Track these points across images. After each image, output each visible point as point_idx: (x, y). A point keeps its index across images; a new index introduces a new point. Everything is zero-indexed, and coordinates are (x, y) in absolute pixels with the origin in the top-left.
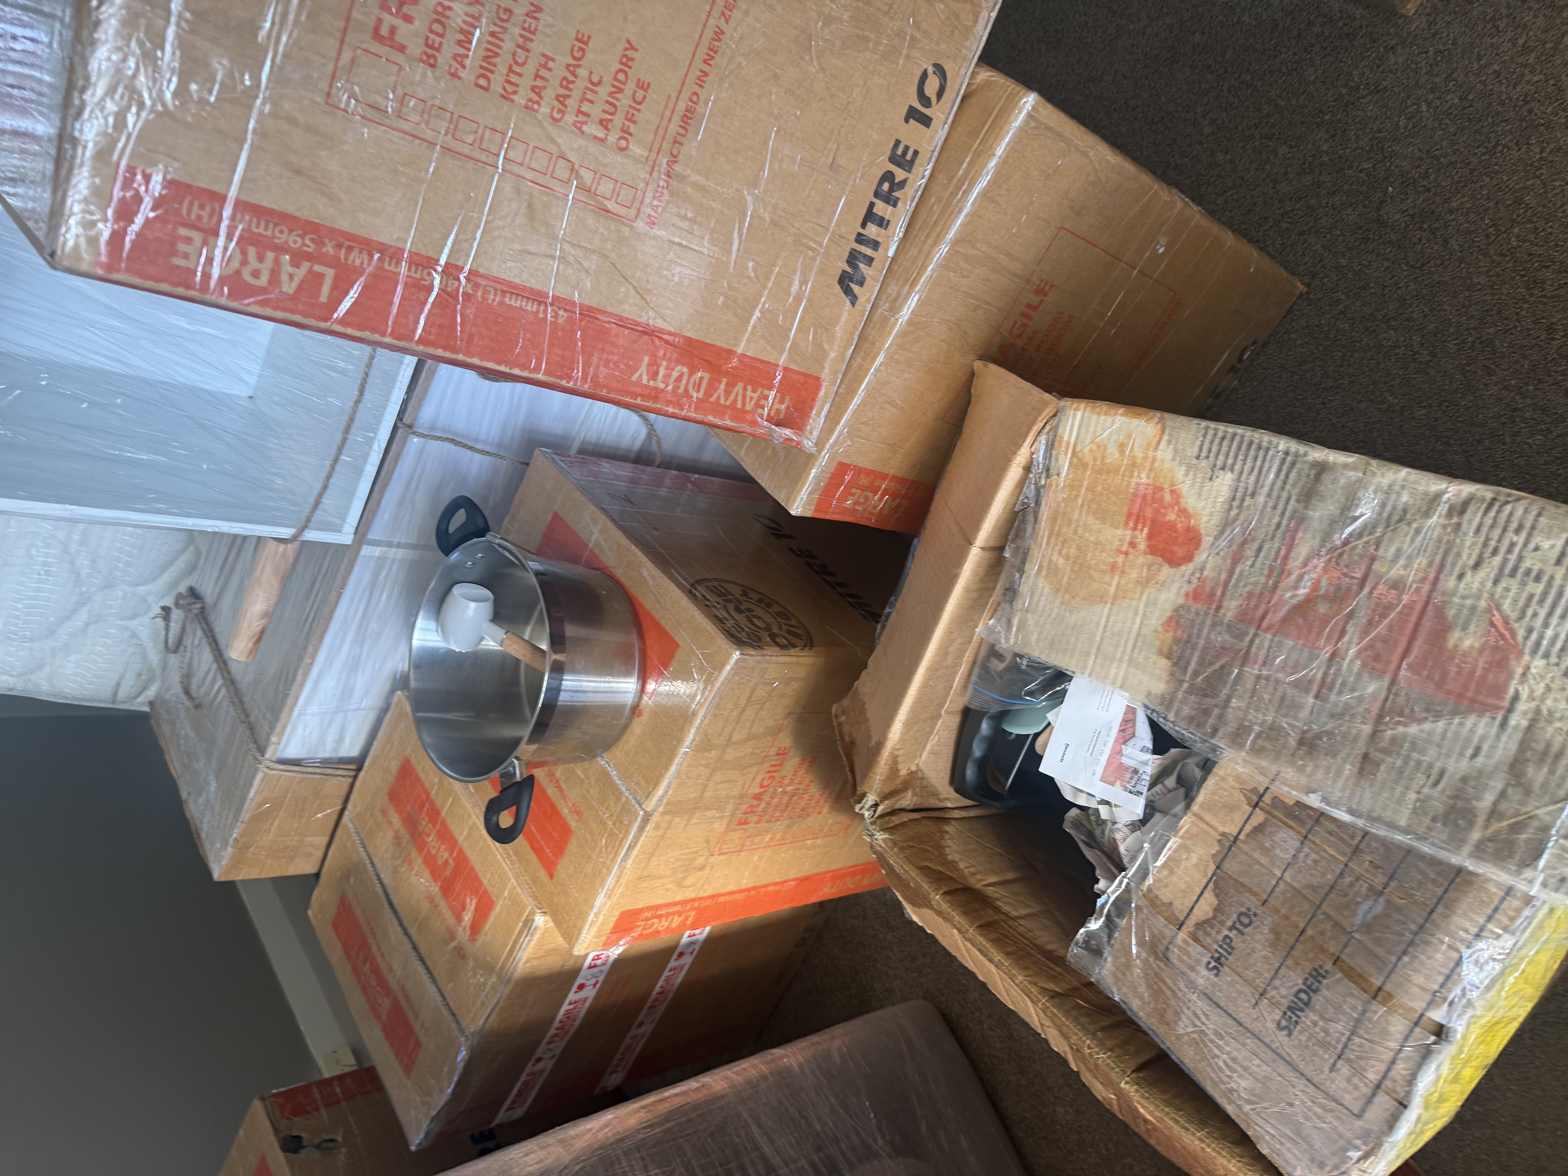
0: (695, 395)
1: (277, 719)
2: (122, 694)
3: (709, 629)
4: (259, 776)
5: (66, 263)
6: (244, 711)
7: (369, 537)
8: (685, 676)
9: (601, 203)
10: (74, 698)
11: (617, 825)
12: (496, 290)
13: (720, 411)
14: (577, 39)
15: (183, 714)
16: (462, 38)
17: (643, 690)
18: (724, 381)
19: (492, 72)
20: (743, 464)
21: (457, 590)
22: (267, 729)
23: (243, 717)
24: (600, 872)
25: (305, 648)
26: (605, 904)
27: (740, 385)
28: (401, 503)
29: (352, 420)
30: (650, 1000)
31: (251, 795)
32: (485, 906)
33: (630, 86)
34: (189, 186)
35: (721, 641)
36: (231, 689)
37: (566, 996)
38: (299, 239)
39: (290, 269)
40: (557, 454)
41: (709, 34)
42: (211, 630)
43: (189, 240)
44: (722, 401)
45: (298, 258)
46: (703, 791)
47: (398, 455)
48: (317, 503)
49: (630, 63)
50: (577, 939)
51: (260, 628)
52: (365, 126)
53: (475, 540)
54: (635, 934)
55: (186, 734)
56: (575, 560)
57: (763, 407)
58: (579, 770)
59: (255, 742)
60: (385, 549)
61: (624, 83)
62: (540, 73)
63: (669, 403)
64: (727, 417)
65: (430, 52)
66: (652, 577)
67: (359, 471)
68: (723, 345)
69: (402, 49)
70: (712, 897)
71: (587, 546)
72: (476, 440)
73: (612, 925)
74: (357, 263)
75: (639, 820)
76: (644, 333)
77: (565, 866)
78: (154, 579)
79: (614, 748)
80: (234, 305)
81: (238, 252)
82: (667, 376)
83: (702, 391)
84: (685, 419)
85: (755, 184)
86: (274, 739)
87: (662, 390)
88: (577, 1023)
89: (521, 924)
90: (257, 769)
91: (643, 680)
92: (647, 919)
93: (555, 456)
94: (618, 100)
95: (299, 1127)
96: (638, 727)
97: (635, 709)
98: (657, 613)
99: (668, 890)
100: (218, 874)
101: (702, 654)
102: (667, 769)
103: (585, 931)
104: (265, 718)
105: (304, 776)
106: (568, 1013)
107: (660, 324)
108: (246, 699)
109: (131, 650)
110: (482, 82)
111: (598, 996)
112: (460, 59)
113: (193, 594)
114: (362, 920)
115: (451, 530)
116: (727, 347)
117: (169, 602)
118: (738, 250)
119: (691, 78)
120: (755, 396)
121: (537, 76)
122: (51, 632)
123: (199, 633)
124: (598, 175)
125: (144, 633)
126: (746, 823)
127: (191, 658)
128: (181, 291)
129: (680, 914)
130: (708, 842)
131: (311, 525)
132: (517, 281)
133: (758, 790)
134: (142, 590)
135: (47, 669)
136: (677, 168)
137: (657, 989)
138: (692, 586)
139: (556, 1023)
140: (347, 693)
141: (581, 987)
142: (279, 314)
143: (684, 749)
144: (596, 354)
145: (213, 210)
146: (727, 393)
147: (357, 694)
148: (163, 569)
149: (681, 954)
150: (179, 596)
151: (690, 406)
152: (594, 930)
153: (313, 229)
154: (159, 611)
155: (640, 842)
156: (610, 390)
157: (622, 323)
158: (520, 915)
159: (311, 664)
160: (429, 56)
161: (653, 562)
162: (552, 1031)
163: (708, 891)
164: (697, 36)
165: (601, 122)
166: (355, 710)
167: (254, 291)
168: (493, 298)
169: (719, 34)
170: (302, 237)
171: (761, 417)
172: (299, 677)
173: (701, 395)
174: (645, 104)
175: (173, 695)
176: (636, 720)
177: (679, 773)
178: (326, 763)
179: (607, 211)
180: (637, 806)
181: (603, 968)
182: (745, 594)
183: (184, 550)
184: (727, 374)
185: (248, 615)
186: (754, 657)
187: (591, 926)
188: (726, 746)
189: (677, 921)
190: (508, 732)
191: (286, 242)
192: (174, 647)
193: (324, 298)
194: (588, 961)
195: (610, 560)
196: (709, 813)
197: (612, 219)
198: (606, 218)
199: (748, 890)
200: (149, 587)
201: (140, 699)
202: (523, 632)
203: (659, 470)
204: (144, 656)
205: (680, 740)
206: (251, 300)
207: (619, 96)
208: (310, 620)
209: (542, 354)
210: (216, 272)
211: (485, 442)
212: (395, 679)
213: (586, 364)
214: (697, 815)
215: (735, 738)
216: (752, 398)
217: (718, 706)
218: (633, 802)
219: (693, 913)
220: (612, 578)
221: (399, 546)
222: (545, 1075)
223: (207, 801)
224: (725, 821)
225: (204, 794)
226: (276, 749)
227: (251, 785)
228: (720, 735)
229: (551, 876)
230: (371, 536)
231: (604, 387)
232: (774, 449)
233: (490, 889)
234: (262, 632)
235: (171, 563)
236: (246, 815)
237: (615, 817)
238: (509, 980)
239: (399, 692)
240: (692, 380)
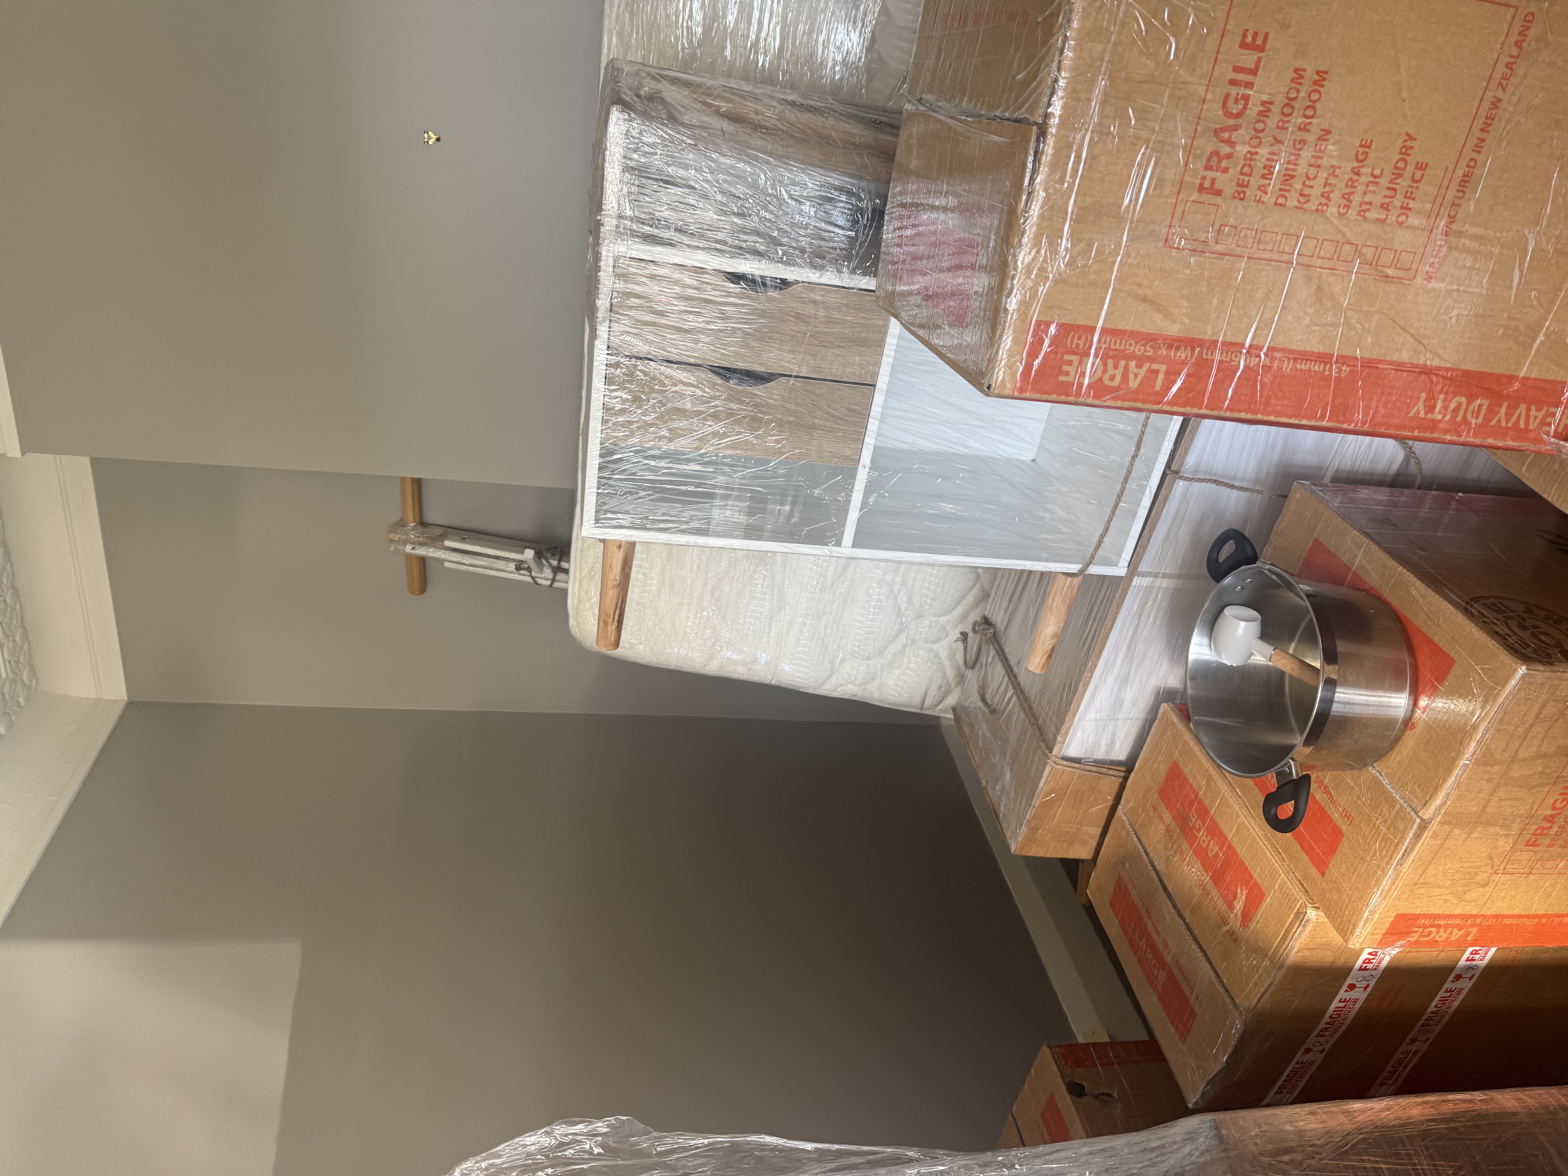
0: (1474, 421)
1: (1062, 722)
2: (928, 703)
3: (1490, 645)
4: (1048, 769)
5: (997, 391)
6: (1033, 715)
7: (1139, 569)
8: (1462, 691)
9: (1382, 271)
10: (895, 704)
11: (1392, 830)
12: (1289, 359)
13: (1499, 431)
14: (1361, 146)
15: (980, 717)
16: (1266, 172)
17: (1415, 704)
18: (1505, 405)
19: (1289, 191)
20: (1524, 480)
21: (1228, 611)
22: (1053, 730)
23: (1032, 720)
24: (1375, 873)
25: (1086, 664)
26: (1380, 904)
27: (1523, 407)
28: (1166, 538)
29: (1129, 471)
30: (1425, 1017)
31: (1041, 785)
32: (1256, 896)
33: (1410, 169)
34: (1072, 325)
35: (1504, 657)
36: (1022, 697)
37: (1337, 993)
38: (1142, 348)
39: (1136, 370)
40: (1315, 485)
41: (1486, 105)
42: (1002, 650)
43: (1070, 363)
44: (1503, 424)
45: (1141, 360)
46: (1485, 807)
47: (1166, 498)
48: (1100, 543)
49: (1409, 152)
50: (1352, 933)
51: (1051, 646)
52: (1192, 256)
53: (1244, 567)
54: (1413, 938)
55: (983, 733)
56: (1340, 582)
57: (1549, 425)
58: (1349, 778)
59: (1044, 741)
60: (1151, 579)
61: (1404, 169)
62: (1329, 181)
63: (1446, 431)
64: (1508, 438)
65: (1240, 189)
66: (1423, 596)
67: (1133, 515)
68: (1504, 372)
69: (1219, 193)
70: (1497, 917)
71: (1350, 569)
72: (1234, 478)
73: (1387, 925)
74: (1183, 358)
75: (1415, 826)
76: (1421, 373)
77: (1337, 866)
78: (951, 611)
79: (1385, 759)
80: (1097, 402)
81: (1101, 363)
82: (1445, 408)
83: (1481, 417)
84: (1463, 444)
85: (1537, 222)
86: (1059, 739)
87: (1440, 421)
88: (1348, 1022)
89: (1292, 916)
90: (1046, 764)
91: (1415, 695)
92: (1424, 927)
93: (1313, 487)
94: (1398, 184)
95: (1080, 1076)
96: (1410, 739)
97: (1408, 722)
98: (1429, 631)
99: (1446, 901)
100: (1013, 848)
101: (1482, 669)
102: (1445, 780)
103: (1360, 927)
104: (1051, 720)
105: (1083, 772)
106: (1338, 1010)
107: (1436, 363)
108: (1035, 705)
109: (934, 668)
110: (1280, 201)
111: (1367, 1000)
112: (1263, 189)
113: (986, 621)
114: (1137, 900)
115: (1221, 559)
116: (1508, 373)
117: (968, 629)
118: (1519, 283)
119: (1469, 146)
120: (1540, 415)
121: (1326, 184)
122: (881, 653)
123: (992, 652)
124: (1379, 249)
125: (944, 654)
126: (1535, 844)
127: (986, 673)
128: (1063, 398)
129: (1460, 928)
130: (1491, 858)
131: (1094, 561)
132: (1308, 348)
133: (1549, 812)
134: (943, 620)
135: (878, 681)
136: (1454, 227)
137: (1432, 1008)
138: (1468, 603)
139: (1326, 1018)
140: (1117, 703)
141: (1352, 987)
142: (1127, 404)
143: (1464, 761)
144: (1375, 398)
145: (1087, 338)
146: (1509, 416)
147: (1126, 705)
148: (958, 602)
149: (1458, 977)
150: (975, 623)
151: (1468, 432)
152: (1370, 927)
153: (1151, 339)
154: (959, 636)
155: (1417, 849)
156: (1388, 426)
157: (1400, 367)
158: (1291, 908)
159: (1091, 677)
160: (1239, 193)
161: (1423, 581)
162: (1322, 1025)
163: (1492, 909)
164: (1474, 111)
165: (1382, 206)
166: (1123, 719)
167: (1112, 390)
168: (1287, 367)
169: (1496, 103)
170: (1145, 345)
171: (1548, 433)
172: (1080, 688)
173: (1480, 420)
174: (1423, 181)
175: (972, 702)
176: (1408, 734)
177: (1458, 785)
178: (1099, 763)
179: (1387, 277)
180: (1412, 813)
181: (1374, 973)
182: (1528, 610)
183: (973, 587)
184: (1509, 397)
185: (1042, 636)
186: (1541, 674)
187: (1366, 922)
188: (1511, 762)
189: (1456, 935)
190: (1277, 739)
191: (1134, 351)
192: (972, 663)
193: (1158, 387)
194: (1359, 963)
195: (1374, 580)
196: (1491, 829)
197: (1392, 282)
198: (1387, 282)
199: (1540, 917)
200: (948, 617)
201: (940, 707)
202: (1289, 647)
203: (1419, 492)
204: (943, 671)
205: (1459, 753)
206: (1108, 397)
207: (1400, 180)
208: (1089, 641)
209: (1327, 405)
210: (1086, 381)
211: (1242, 480)
212: (1158, 694)
213: (1367, 408)
214: (1479, 829)
215: (1522, 755)
216: (1536, 418)
217: (1501, 720)
218: (1409, 809)
219: (1475, 930)
220: (1378, 598)
221: (1164, 576)
222: (1314, 1067)
223: (1003, 789)
224: (1511, 840)
225: (1000, 783)
226: (1061, 748)
227: (1041, 776)
228: (1504, 751)
229: (1323, 874)
230: (1142, 568)
231: (1381, 425)
232: (1561, 463)
233: (1259, 882)
234: (1053, 649)
235: (963, 597)
236: (1037, 802)
237: (1389, 822)
238: (1282, 966)
239: (1165, 705)
240: (1471, 408)
